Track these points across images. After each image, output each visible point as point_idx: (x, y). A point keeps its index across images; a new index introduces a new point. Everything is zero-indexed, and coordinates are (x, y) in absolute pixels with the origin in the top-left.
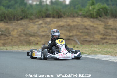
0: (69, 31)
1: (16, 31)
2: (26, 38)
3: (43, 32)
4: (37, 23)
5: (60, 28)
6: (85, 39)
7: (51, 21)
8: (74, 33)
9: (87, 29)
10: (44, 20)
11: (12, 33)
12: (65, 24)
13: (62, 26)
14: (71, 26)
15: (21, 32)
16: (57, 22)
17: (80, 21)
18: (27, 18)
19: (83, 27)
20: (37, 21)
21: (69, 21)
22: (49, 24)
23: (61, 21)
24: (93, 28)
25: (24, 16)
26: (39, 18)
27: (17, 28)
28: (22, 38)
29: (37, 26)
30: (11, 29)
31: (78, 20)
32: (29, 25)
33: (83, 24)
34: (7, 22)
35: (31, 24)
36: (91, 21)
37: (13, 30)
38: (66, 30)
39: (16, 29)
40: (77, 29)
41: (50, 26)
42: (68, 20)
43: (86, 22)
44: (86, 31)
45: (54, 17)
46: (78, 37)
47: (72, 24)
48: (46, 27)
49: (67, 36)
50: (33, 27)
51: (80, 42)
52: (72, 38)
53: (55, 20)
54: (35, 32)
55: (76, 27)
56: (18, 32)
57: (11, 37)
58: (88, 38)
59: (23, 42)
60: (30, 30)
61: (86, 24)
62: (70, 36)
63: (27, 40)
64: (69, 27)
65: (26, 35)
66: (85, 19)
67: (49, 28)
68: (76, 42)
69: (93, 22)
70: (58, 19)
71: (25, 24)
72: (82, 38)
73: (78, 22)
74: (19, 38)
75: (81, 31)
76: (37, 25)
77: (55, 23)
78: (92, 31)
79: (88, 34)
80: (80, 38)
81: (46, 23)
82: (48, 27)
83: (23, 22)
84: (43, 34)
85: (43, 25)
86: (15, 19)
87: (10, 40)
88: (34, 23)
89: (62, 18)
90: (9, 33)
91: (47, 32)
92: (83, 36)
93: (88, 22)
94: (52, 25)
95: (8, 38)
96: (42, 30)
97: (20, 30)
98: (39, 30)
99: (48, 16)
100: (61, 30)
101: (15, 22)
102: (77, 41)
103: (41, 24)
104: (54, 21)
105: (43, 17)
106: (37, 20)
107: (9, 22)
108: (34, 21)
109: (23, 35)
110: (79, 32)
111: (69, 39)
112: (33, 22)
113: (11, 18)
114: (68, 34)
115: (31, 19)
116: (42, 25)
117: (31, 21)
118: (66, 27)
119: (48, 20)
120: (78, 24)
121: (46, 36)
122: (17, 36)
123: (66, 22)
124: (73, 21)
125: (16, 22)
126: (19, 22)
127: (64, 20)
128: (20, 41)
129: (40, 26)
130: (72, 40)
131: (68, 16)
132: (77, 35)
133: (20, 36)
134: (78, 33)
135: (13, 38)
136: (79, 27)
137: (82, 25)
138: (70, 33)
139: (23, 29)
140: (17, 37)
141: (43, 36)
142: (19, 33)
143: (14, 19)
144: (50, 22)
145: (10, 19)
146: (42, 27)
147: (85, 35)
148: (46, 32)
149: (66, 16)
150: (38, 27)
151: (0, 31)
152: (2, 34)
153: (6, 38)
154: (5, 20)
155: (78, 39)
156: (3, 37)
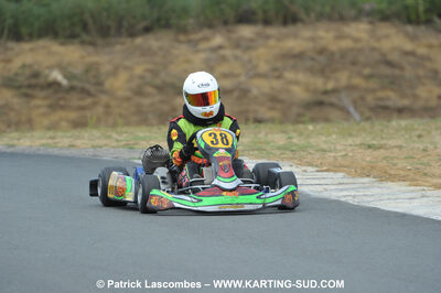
0: (323, 72)
1: (123, 76)
2: (162, 102)
3: (226, 76)
4: (203, 45)
5: (291, 62)
6: (381, 103)
7: (259, 35)
8: (343, 78)
9: (389, 64)
10: (229, 31)
11: (109, 84)
12: (310, 45)
13: (299, 56)
14: (333, 54)
15: (142, 77)
16: (279, 39)
17: (364, 36)
18: (167, 26)
19: (376, 56)
20: (206, 39)
21: (325, 35)
22: (248, 48)
23: (295, 36)
24: (412, 59)
25: (158, 20)
26: (210, 26)
27: (128, 63)
28: (146, 101)
29: (202, 56)
30: (106, 68)
31: (359, 30)
32: (175, 52)
33: (376, 45)
34: (93, 44)
35: (182, 50)
36: (407, 35)
37: (114, 73)
38: (311, 71)
39: (127, 68)
40: (354, 63)
41: (253, 54)
42: (321, 33)
43: (387, 37)
44: (387, 71)
45: (267, 22)
46: (356, 95)
47: (334, 47)
48: (236, 58)
49: (315, 91)
50: (188, 61)
51: (361, 114)
52: (333, 99)
53: (271, 31)
55: (349, 59)
56: (131, 79)
57: (104, 99)
58: (394, 99)
59: (150, 116)
60: (175, 69)
61: (386, 45)
62: (326, 92)
63: (166, 108)
64: (322, 59)
65: (160, 89)
66: (385, 29)
67: (250, 61)
68: (348, 113)
69: (413, 38)
70: (284, 30)
71: (161, 48)
72: (370, 99)
73: (356, 40)
74: (137, 99)
75: (367, 71)
76: (204, 50)
77: (272, 42)
78: (409, 73)
79: (393, 83)
80: (363, 98)
81: (237, 45)
82: (246, 57)
83: (152, 41)
84: (227, 84)
85: (227, 52)
86: (123, 30)
87: (100, 110)
88: (194, 44)
89: (299, 25)
90: (100, 84)
91: (243, 79)
92: (374, 91)
93: (394, 39)
94: (261, 51)
95: (95, 104)
97: (139, 70)
99: (245, 18)
100: (294, 68)
101: (122, 44)
102: (352, 110)
103: (220, 47)
104: (268, 37)
105: (226, 23)
106: (206, 32)
107: (100, 41)
108: (195, 37)
109: (150, 90)
110: (360, 74)
111: (320, 104)
112: (189, 41)
113: (109, 28)
114: (319, 83)
115: (183, 30)
116: (222, 52)
117: (182, 37)
118: (313, 59)
119: (246, 31)
120: (359, 45)
121: (236, 94)
122: (128, 94)
123: (312, 39)
124: (340, 37)
125: (129, 40)
126: (139, 40)
127: (306, 32)
128: (139, 111)
129: (213, 56)
130: (332, 105)
131: (320, 17)
132: (350, 88)
133: (139, 92)
134: (357, 81)
135: (113, 103)
136: (362, 59)
137: (373, 49)
138: (327, 78)
139: (150, 66)
140: (128, 99)
142: (134, 84)
143: (119, 32)
144: (251, 40)
145: (104, 32)
146: (224, 59)
147: (383, 88)
148: (237, 76)
149: (313, 15)
150: (207, 61)
151: (65, 77)
152: (72, 89)
153: (88, 101)
154: (85, 37)
155: (355, 103)
156: (74, 100)
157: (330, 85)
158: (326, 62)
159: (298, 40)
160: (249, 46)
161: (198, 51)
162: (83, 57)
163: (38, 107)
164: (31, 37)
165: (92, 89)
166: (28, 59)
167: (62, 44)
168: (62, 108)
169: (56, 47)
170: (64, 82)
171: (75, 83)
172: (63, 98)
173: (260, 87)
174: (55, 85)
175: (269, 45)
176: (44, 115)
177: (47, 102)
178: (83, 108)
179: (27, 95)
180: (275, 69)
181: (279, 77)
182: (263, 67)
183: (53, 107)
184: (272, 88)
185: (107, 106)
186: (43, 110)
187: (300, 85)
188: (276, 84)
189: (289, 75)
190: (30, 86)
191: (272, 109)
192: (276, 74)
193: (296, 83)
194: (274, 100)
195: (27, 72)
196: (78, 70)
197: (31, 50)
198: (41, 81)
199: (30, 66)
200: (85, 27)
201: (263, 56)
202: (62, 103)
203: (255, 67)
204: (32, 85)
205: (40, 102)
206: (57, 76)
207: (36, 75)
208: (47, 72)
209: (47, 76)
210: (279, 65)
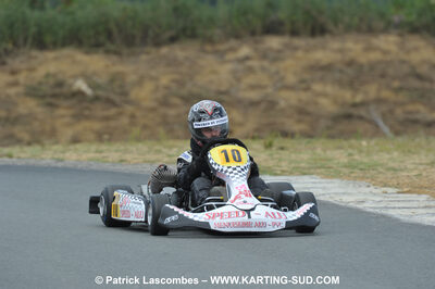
0: (352, 84)
1: (148, 86)
3: (253, 87)
4: (230, 56)
5: (319, 74)
6: (411, 117)
7: (287, 46)
8: (372, 91)
9: (419, 77)
10: (256, 42)
11: (134, 94)
12: (338, 57)
13: (328, 68)
14: (361, 66)
15: (167, 88)
16: (307, 50)
17: (393, 48)
18: (193, 36)
19: (405, 69)
20: (233, 50)
21: (354, 47)
22: (275, 60)
23: (324, 48)
25: (184, 30)
26: (237, 36)
27: (153, 73)
28: (172, 112)
29: (229, 67)
30: (132, 78)
31: (388, 42)
32: (202, 62)
33: (403, 56)
34: (117, 53)
35: (208, 61)
37: (140, 82)
38: (340, 83)
39: (153, 79)
40: (383, 76)
41: (281, 65)
42: (350, 45)
44: (416, 83)
45: (294, 33)
46: (384, 108)
47: (364, 59)
48: (263, 69)
49: (343, 104)
50: (214, 72)
51: (391, 128)
52: (362, 112)
53: (297, 42)
54: (223, 88)
55: (379, 72)
56: (157, 89)
57: (129, 109)
58: (423, 112)
59: (176, 127)
60: (202, 80)
61: (415, 58)
62: (355, 105)
64: (350, 71)
65: (187, 99)
66: (415, 41)
67: (277, 73)
68: (377, 126)
70: (312, 41)
71: (187, 59)
72: (399, 112)
73: (385, 52)
74: (163, 110)
75: (396, 84)
76: (229, 61)
77: (300, 54)
79: (423, 96)
80: (391, 112)
81: (264, 56)
82: (273, 68)
83: (179, 52)
84: (254, 95)
85: (255, 63)
86: (149, 40)
87: (125, 120)
88: (220, 54)
89: (328, 36)
90: (124, 94)
91: (270, 90)
92: (402, 104)
93: (423, 52)
94: (289, 62)
95: (120, 114)
96: (249, 80)
97: (165, 81)
98: (238, 80)
99: (272, 29)
100: (322, 80)
101: (147, 53)
102: (381, 123)
103: (247, 58)
104: (296, 49)
105: (253, 33)
106: (233, 43)
107: (125, 51)
108: (222, 47)
109: (176, 101)
110: (389, 87)
111: (349, 117)
112: (216, 52)
113: (134, 37)
114: (347, 95)
115: (210, 41)
116: (250, 63)
117: (208, 48)
118: (341, 71)
119: (274, 42)
120: (388, 58)
121: (263, 106)
122: (153, 104)
123: (341, 51)
124: (369, 49)
125: (153, 50)
126: (164, 50)
127: (335, 44)
128: (165, 122)
129: (240, 67)
130: (361, 118)
131: (349, 29)
132: (379, 101)
133: (165, 103)
134: (386, 94)
135: (138, 114)
136: (391, 71)
137: (403, 62)
138: (356, 91)
139: (176, 77)
140: (153, 110)
141: (254, 104)
142: (160, 95)
143: (144, 42)
144: (279, 51)
145: (130, 41)
146: (251, 70)
147: (413, 101)
148: (265, 87)
149: (341, 26)
150: (234, 72)
151: (90, 86)
152: (96, 98)
153: (113, 111)
154: (110, 46)
155: (384, 116)
156: (99, 110)
157: (359, 98)
158: (354, 74)
159: (326, 51)
160: (276, 57)
161: (224, 62)
162: (107, 66)
163: (63, 116)
164: (55, 45)
165: (117, 99)
166: (52, 68)
167: (87, 53)
168: (87, 118)
169: (80, 56)
170: (89, 92)
171: (100, 93)
172: (87, 108)
173: (288, 99)
174: (79, 94)
175: (297, 56)
176: (69, 125)
177: (71, 112)
178: (107, 118)
179: (51, 105)
180: (303, 81)
181: (307, 89)
182: (291, 79)
183: (78, 117)
184: (300, 100)
185: (133, 116)
186: (67, 120)
187: (328, 97)
188: (304, 96)
189: (317, 87)
190: (54, 96)
191: (299, 121)
192: (304, 86)
193: (325, 95)
194: (302, 112)
195: (51, 81)
196: (102, 80)
197: (56, 59)
198: (65, 90)
199: (54, 75)
200: (110, 35)
201: (291, 68)
202: (87, 112)
203: (282, 79)
204: (56, 94)
205: (64, 112)
206: (81, 85)
207: (60, 84)
208: (71, 81)
209: (71, 86)
210: (307, 76)
